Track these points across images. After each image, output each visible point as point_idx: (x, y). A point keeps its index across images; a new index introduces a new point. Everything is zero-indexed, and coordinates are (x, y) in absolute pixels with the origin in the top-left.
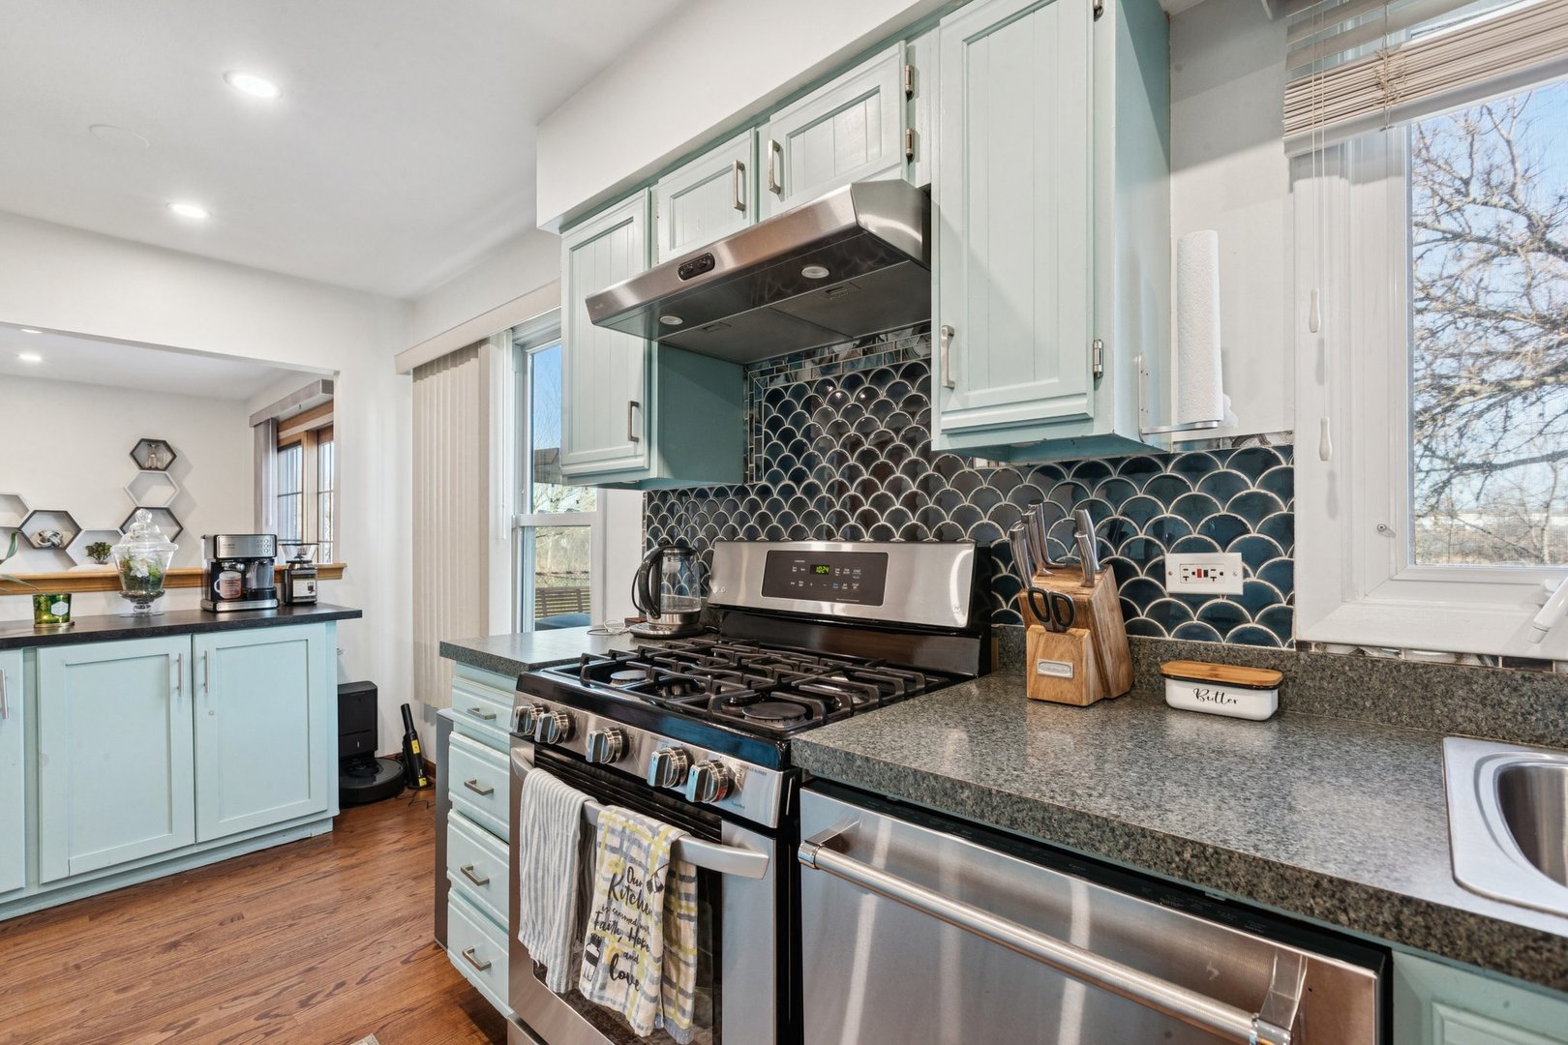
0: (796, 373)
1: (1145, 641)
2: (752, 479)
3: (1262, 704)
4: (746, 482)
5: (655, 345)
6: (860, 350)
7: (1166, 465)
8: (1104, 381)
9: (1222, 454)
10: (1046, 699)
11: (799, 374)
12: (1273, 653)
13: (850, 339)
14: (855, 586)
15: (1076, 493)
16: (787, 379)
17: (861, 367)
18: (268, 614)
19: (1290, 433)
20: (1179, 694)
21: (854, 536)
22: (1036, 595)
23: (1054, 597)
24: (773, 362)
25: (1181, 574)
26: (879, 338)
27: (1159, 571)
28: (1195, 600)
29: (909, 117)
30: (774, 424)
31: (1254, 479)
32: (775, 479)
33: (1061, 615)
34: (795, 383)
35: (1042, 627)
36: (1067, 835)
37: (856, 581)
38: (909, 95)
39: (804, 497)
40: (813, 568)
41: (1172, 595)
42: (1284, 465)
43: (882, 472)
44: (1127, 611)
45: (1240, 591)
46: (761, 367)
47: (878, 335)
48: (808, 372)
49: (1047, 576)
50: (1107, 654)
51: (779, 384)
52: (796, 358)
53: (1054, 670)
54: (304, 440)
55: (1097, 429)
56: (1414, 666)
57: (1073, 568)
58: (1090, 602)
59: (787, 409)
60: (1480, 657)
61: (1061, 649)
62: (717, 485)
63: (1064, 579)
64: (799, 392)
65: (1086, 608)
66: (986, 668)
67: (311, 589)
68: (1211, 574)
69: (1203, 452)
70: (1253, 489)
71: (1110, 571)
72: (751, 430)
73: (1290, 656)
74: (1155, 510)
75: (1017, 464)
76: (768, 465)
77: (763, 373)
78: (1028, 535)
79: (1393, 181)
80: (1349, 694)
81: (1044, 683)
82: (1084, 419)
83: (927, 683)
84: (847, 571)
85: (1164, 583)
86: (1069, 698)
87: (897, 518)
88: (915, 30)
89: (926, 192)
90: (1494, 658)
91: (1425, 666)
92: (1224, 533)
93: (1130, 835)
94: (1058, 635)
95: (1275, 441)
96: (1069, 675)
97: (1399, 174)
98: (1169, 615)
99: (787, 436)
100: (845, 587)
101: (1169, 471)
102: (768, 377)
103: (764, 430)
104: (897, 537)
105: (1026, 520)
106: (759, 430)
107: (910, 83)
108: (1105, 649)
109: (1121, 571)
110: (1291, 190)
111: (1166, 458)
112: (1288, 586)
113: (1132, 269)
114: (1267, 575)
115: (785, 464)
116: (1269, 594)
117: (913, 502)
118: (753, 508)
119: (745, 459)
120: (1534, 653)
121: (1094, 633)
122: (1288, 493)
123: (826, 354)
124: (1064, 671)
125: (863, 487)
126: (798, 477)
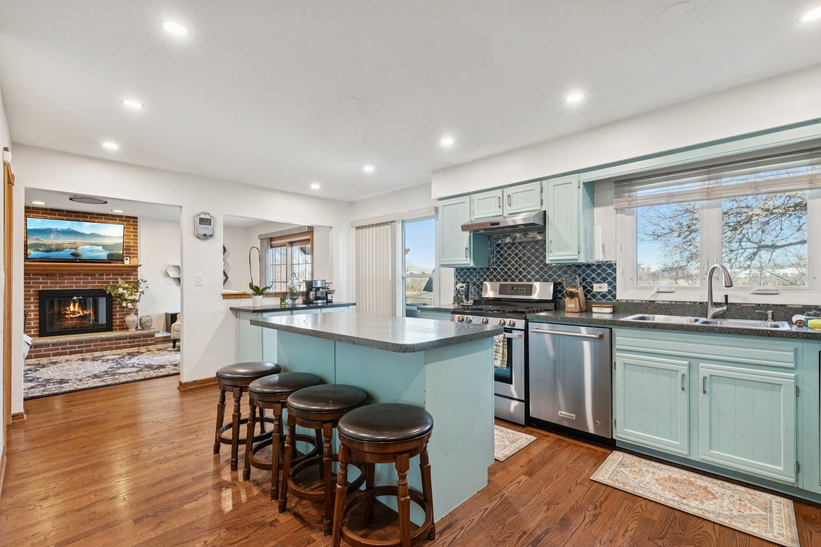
0: (505, 240)
1: (590, 301)
2: (491, 266)
3: (610, 310)
4: (489, 266)
5: (472, 234)
6: (523, 236)
8: (580, 253)
9: (604, 264)
10: (569, 312)
12: (612, 302)
14: (524, 292)
15: (575, 271)
16: (502, 241)
17: (524, 240)
18: (320, 305)
19: (616, 261)
20: (594, 309)
21: (520, 280)
22: (567, 292)
23: (571, 292)
24: (498, 236)
25: (596, 288)
27: (592, 287)
28: (599, 293)
29: (541, 196)
30: (498, 252)
31: (610, 269)
32: (498, 266)
33: (572, 295)
34: (505, 242)
35: (568, 298)
38: (541, 192)
39: (507, 271)
40: (513, 288)
41: (594, 292)
42: (615, 267)
43: (529, 265)
44: (586, 296)
45: (607, 291)
46: (494, 237)
48: (508, 240)
49: (570, 288)
51: (500, 242)
52: (504, 236)
53: (571, 306)
54: (288, 245)
55: (579, 261)
56: (635, 303)
57: (575, 287)
59: (502, 248)
61: (572, 302)
62: (480, 267)
63: (573, 289)
64: (506, 244)
65: (577, 294)
66: (555, 309)
67: (332, 297)
68: (602, 288)
69: (600, 264)
70: (610, 271)
71: (582, 287)
72: (491, 253)
73: (615, 302)
74: (592, 275)
76: (496, 262)
77: (494, 239)
78: (566, 280)
79: (633, 216)
80: (625, 308)
81: (568, 309)
82: (577, 259)
84: (520, 288)
85: (593, 290)
86: (574, 311)
87: (533, 276)
88: (543, 180)
89: (545, 212)
90: (647, 301)
92: (604, 280)
94: (572, 299)
95: (613, 262)
98: (594, 296)
99: (502, 255)
100: (521, 292)
101: (594, 267)
102: (496, 240)
103: (495, 253)
104: (533, 280)
105: (565, 277)
106: (493, 253)
107: (541, 190)
108: (581, 302)
109: (584, 288)
110: (617, 216)
111: (594, 265)
112: (615, 290)
113: (586, 231)
114: (612, 288)
115: (501, 262)
116: (612, 291)
117: (537, 273)
118: (491, 273)
119: (489, 261)
120: (652, 299)
121: (579, 299)
122: (615, 272)
123: (513, 236)
124: (573, 306)
125: (523, 269)
126: (506, 266)
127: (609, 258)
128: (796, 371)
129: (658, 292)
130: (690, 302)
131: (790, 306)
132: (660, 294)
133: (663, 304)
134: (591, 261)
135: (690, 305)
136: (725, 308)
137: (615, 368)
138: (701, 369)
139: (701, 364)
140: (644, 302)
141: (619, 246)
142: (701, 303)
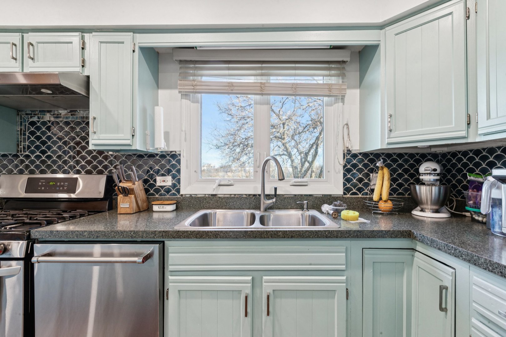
0: (43, 117)
1: (152, 197)
2: (21, 151)
3: (173, 207)
4: (18, 152)
6: (70, 114)
7: (157, 156)
8: (135, 137)
9: (168, 155)
10: (123, 213)
11: (44, 117)
12: (176, 197)
13: (66, 109)
14: (65, 188)
16: (39, 118)
17: (70, 119)
19: (180, 151)
20: (155, 208)
21: (65, 172)
22: (120, 187)
23: (124, 188)
24: (32, 111)
25: (160, 181)
26: (77, 111)
27: (155, 181)
28: (162, 187)
29: (83, 55)
30: (32, 133)
31: (174, 160)
32: (32, 152)
33: (126, 192)
34: (42, 120)
35: (122, 195)
36: (109, 236)
37: (66, 186)
38: (83, 48)
39: (46, 159)
40: (48, 183)
41: (158, 186)
42: (179, 158)
43: (78, 153)
45: (171, 185)
46: (26, 112)
47: (77, 110)
48: (48, 117)
49: (125, 183)
50: (139, 200)
51: (35, 119)
52: (43, 112)
53: (125, 206)
55: (133, 148)
56: (198, 197)
57: (131, 180)
58: (133, 188)
59: (38, 128)
60: (208, 194)
61: (126, 200)
62: (3, 153)
63: (129, 183)
64: (44, 123)
65: (132, 190)
68: (165, 181)
69: (164, 154)
70: (174, 163)
71: (141, 182)
72: (21, 134)
73: (179, 198)
74: (155, 167)
75: (121, 153)
76: (29, 147)
77: (27, 114)
79: (198, 104)
80: (189, 204)
81: (122, 209)
82: (129, 145)
83: (88, 214)
84: (62, 184)
85: (156, 183)
86: (129, 212)
87: (83, 167)
88: (85, 31)
89: (88, 77)
90: (210, 195)
91: (200, 197)
92: (168, 172)
93: (122, 233)
94: (126, 197)
95: (178, 153)
96: (128, 206)
97: (199, 103)
98: (157, 191)
99: (38, 138)
100: (61, 188)
101: (157, 158)
102: (30, 116)
103: (27, 134)
104: (83, 173)
106: (25, 135)
107: (83, 45)
109: (144, 181)
110: (181, 101)
111: (157, 155)
112: (179, 183)
114: (176, 181)
115: (37, 147)
116: (176, 186)
117: (89, 163)
118: (22, 162)
119: (18, 145)
120: (214, 193)
121: (135, 197)
122: (180, 164)
123: (56, 113)
124: (127, 205)
125: (70, 157)
126: (43, 152)
127: (173, 148)
128: (346, 273)
129: (220, 185)
130: (246, 195)
131: (315, 196)
132: (221, 187)
133: (224, 197)
134: (151, 150)
135: (246, 198)
136: (274, 200)
137: (167, 299)
138: (264, 284)
139: (265, 278)
140: (207, 196)
141: (183, 134)
142: (254, 195)
